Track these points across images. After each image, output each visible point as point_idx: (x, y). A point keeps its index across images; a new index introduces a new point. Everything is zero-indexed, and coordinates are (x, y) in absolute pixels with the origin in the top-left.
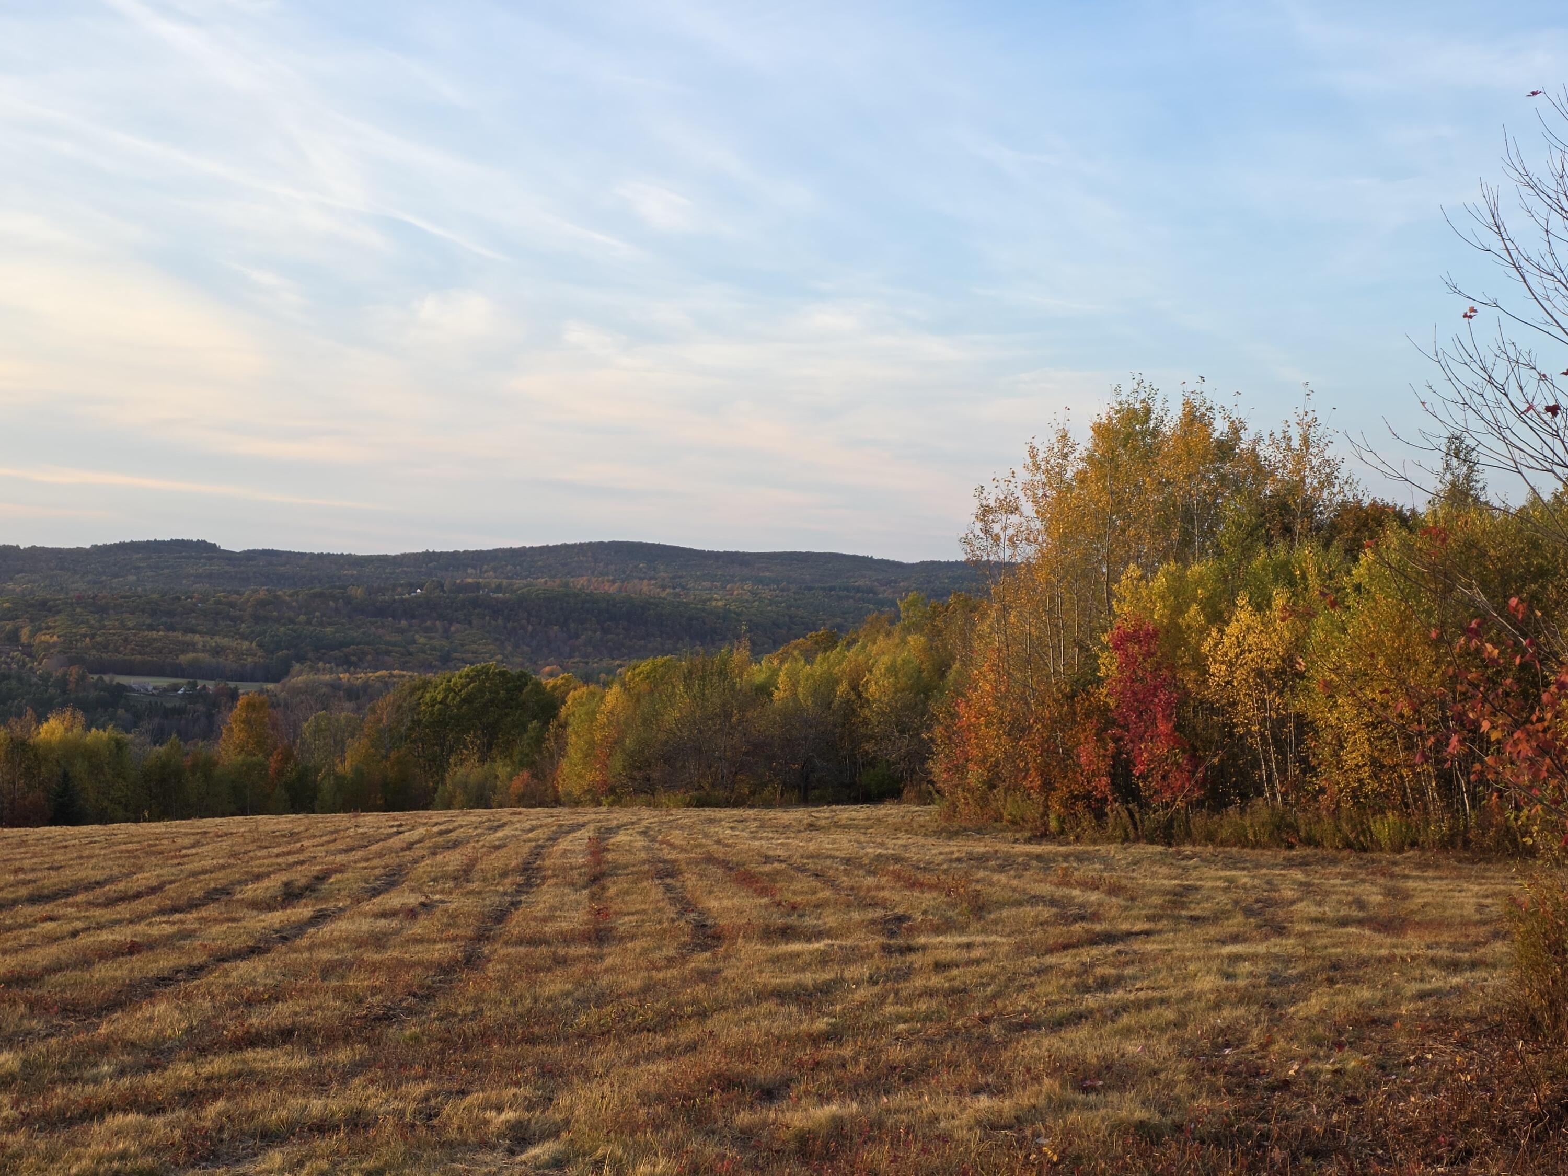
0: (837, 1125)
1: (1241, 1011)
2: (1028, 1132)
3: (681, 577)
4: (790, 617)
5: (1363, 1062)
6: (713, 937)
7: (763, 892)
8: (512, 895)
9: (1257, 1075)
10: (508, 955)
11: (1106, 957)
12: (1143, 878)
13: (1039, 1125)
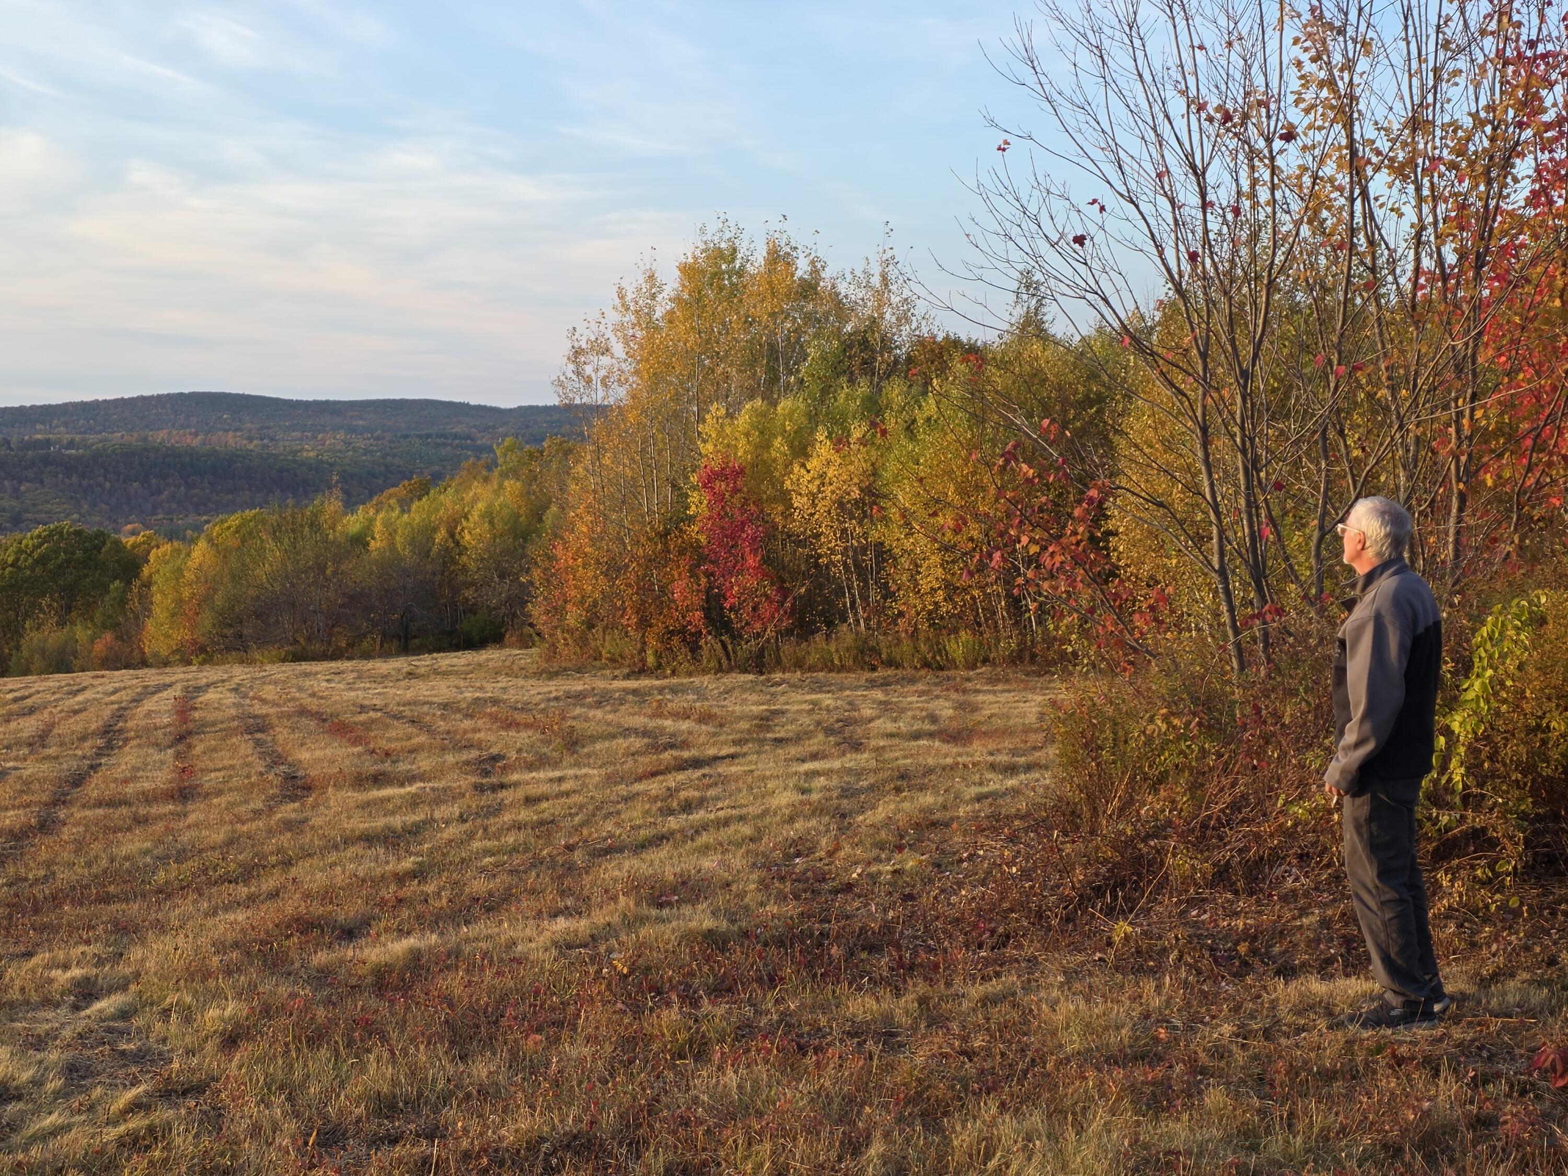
0: (415, 958)
1: (813, 823)
2: (602, 949)
3: (269, 428)
4: (387, 466)
5: (921, 862)
6: (304, 788)
7: (356, 741)
8: (91, 758)
9: (824, 880)
10: (85, 818)
11: (691, 781)
12: (733, 706)
13: (613, 941)
